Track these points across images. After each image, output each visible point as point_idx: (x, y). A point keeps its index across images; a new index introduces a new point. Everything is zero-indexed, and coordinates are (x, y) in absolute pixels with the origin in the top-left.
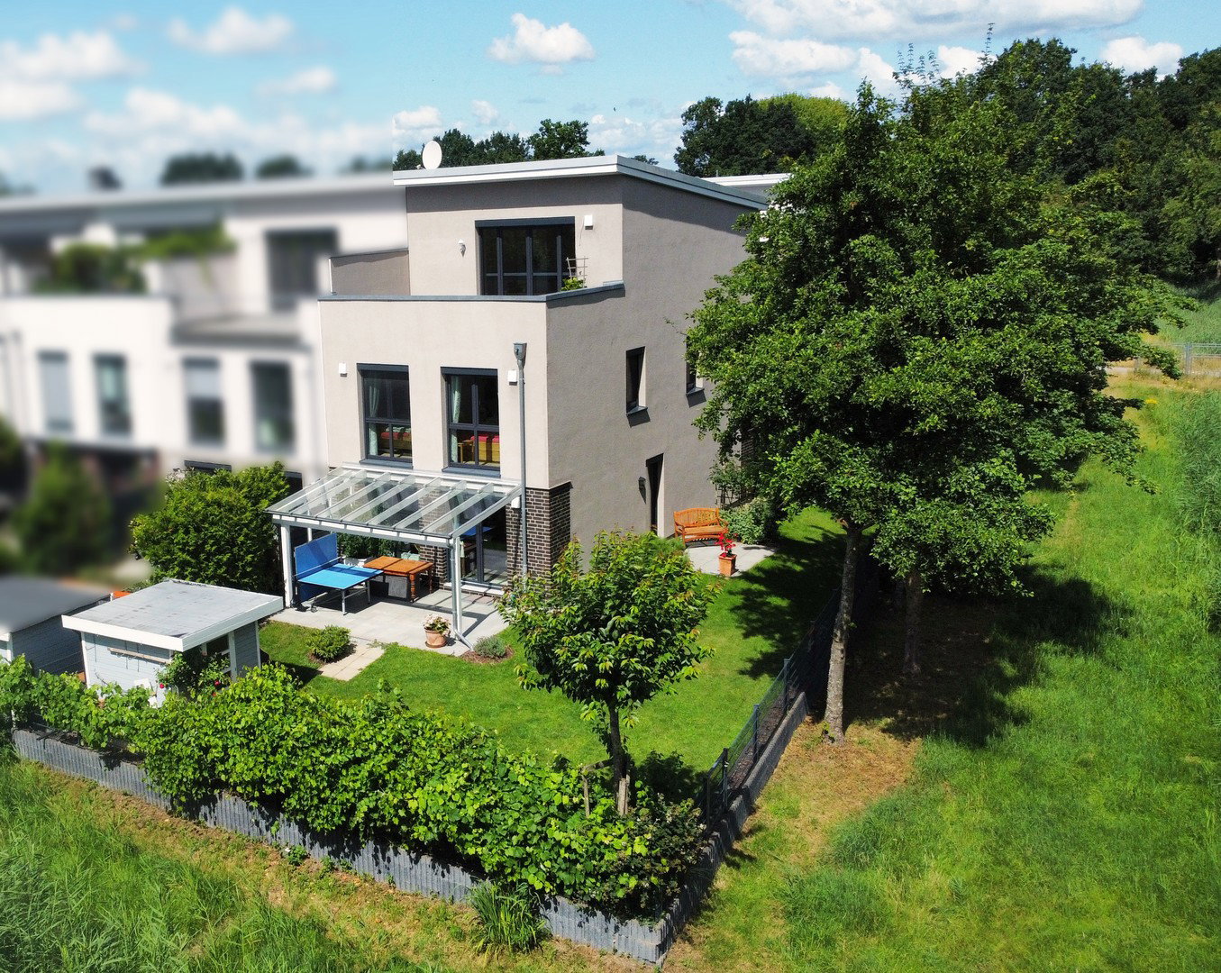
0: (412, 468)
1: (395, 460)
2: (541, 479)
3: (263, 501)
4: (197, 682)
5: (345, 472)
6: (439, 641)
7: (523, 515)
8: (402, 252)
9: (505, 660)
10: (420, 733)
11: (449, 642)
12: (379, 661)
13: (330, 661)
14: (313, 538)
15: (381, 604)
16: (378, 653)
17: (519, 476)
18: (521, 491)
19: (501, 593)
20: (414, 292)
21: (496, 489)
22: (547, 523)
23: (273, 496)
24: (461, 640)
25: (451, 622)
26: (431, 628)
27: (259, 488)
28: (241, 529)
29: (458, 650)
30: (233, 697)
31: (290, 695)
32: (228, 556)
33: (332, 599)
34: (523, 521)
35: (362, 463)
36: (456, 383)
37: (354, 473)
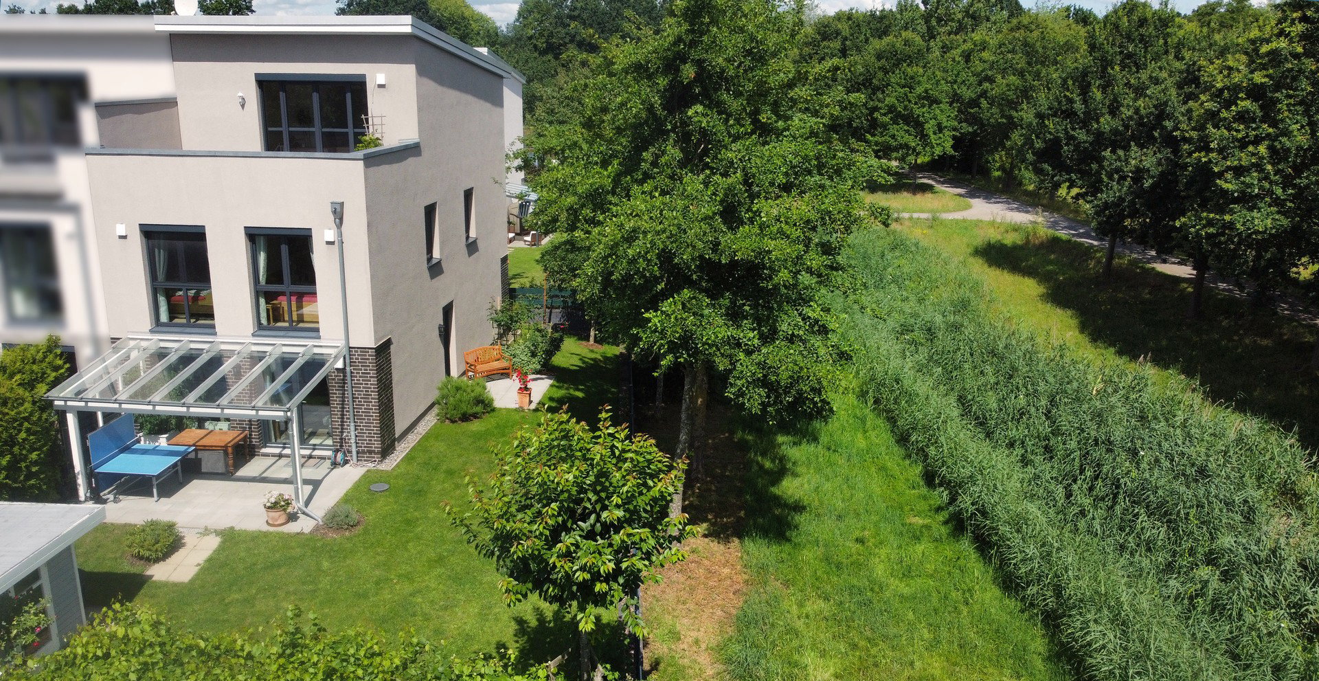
0: (215, 334)
1: (194, 326)
2: (365, 338)
3: (40, 385)
4: (9, 632)
5: (132, 343)
6: (282, 519)
7: (348, 374)
8: (168, 103)
9: (360, 528)
10: (352, 660)
11: (293, 517)
12: (218, 551)
13: (157, 560)
14: (105, 422)
15: (196, 482)
16: (213, 542)
17: (343, 336)
18: (345, 351)
19: (329, 453)
20: (187, 146)
21: (317, 351)
22: (374, 381)
23: (51, 378)
24: (304, 513)
25: (293, 497)
26: (274, 506)
27: (32, 372)
28: (21, 425)
29: (304, 525)
30: (84, 657)
31: (167, 640)
32: (8, 458)
33: (138, 486)
34: (349, 381)
35: (152, 331)
36: (261, 242)
37: (144, 344)
